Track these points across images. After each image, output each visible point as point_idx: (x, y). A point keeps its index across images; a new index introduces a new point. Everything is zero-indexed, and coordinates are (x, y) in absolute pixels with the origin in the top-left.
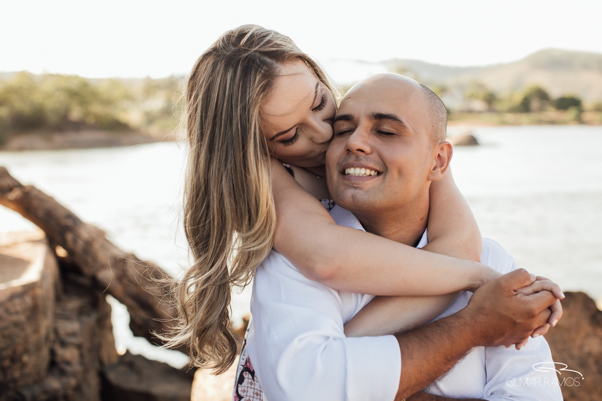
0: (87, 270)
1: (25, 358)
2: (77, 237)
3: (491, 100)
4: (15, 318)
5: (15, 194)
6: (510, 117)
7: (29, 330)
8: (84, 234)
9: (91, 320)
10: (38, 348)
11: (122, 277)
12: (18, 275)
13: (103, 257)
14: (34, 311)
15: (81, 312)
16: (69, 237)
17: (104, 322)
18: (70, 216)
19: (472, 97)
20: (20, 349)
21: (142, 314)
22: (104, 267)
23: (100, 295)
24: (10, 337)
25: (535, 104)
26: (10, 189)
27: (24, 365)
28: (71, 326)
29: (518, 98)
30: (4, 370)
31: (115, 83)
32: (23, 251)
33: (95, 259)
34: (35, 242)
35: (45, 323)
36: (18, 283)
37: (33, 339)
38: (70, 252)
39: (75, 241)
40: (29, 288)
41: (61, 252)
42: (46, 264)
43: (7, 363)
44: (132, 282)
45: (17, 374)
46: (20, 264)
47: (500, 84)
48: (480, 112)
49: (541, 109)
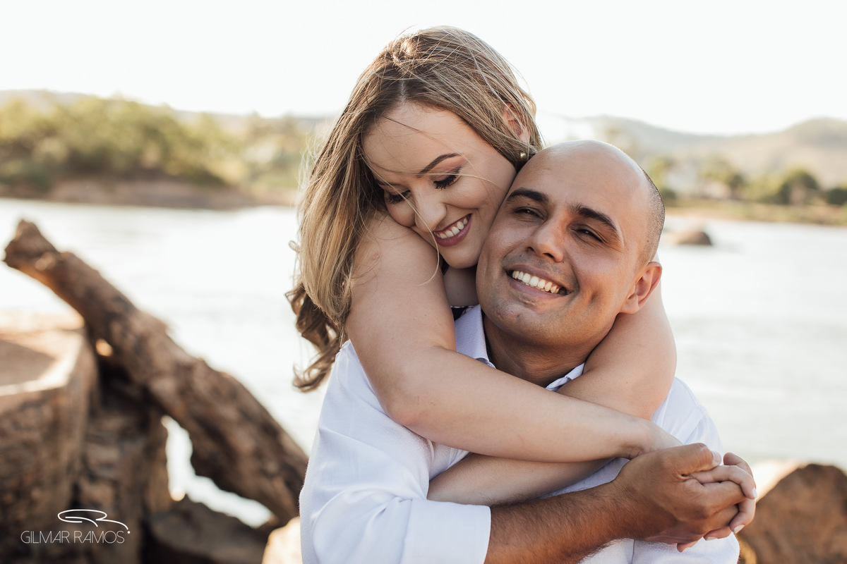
0: (137, 377)
1: (36, 494)
2: (127, 329)
3: (736, 183)
4: (26, 436)
5: (45, 262)
6: (761, 209)
7: (44, 454)
8: (138, 326)
9: (136, 447)
10: (56, 480)
11: (186, 391)
12: (35, 376)
13: (161, 360)
14: (54, 429)
15: (124, 435)
16: (116, 328)
17: (155, 451)
18: (121, 299)
19: (710, 177)
20: (29, 480)
21: (209, 446)
22: (160, 374)
23: (153, 414)
24: (16, 463)
25: (798, 194)
26: (40, 254)
27: (32, 503)
28: (106, 454)
29: (775, 183)
30: (4, 507)
31: (209, 119)
32: (48, 343)
33: (150, 362)
34: (67, 331)
35: (70, 447)
36: (35, 386)
37: (49, 467)
38: (116, 349)
39: (124, 335)
40: (50, 396)
41: (104, 349)
42: (79, 364)
43: (9, 498)
44: (198, 399)
45: (22, 514)
46: (42, 360)
47: (751, 163)
48: (718, 200)
49: (806, 202)
